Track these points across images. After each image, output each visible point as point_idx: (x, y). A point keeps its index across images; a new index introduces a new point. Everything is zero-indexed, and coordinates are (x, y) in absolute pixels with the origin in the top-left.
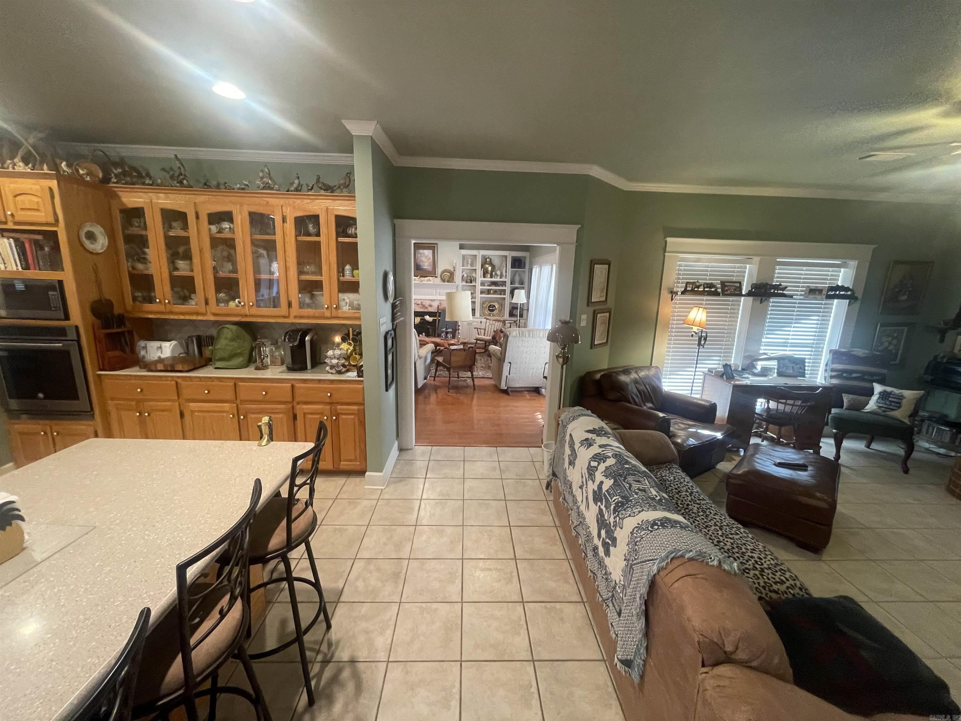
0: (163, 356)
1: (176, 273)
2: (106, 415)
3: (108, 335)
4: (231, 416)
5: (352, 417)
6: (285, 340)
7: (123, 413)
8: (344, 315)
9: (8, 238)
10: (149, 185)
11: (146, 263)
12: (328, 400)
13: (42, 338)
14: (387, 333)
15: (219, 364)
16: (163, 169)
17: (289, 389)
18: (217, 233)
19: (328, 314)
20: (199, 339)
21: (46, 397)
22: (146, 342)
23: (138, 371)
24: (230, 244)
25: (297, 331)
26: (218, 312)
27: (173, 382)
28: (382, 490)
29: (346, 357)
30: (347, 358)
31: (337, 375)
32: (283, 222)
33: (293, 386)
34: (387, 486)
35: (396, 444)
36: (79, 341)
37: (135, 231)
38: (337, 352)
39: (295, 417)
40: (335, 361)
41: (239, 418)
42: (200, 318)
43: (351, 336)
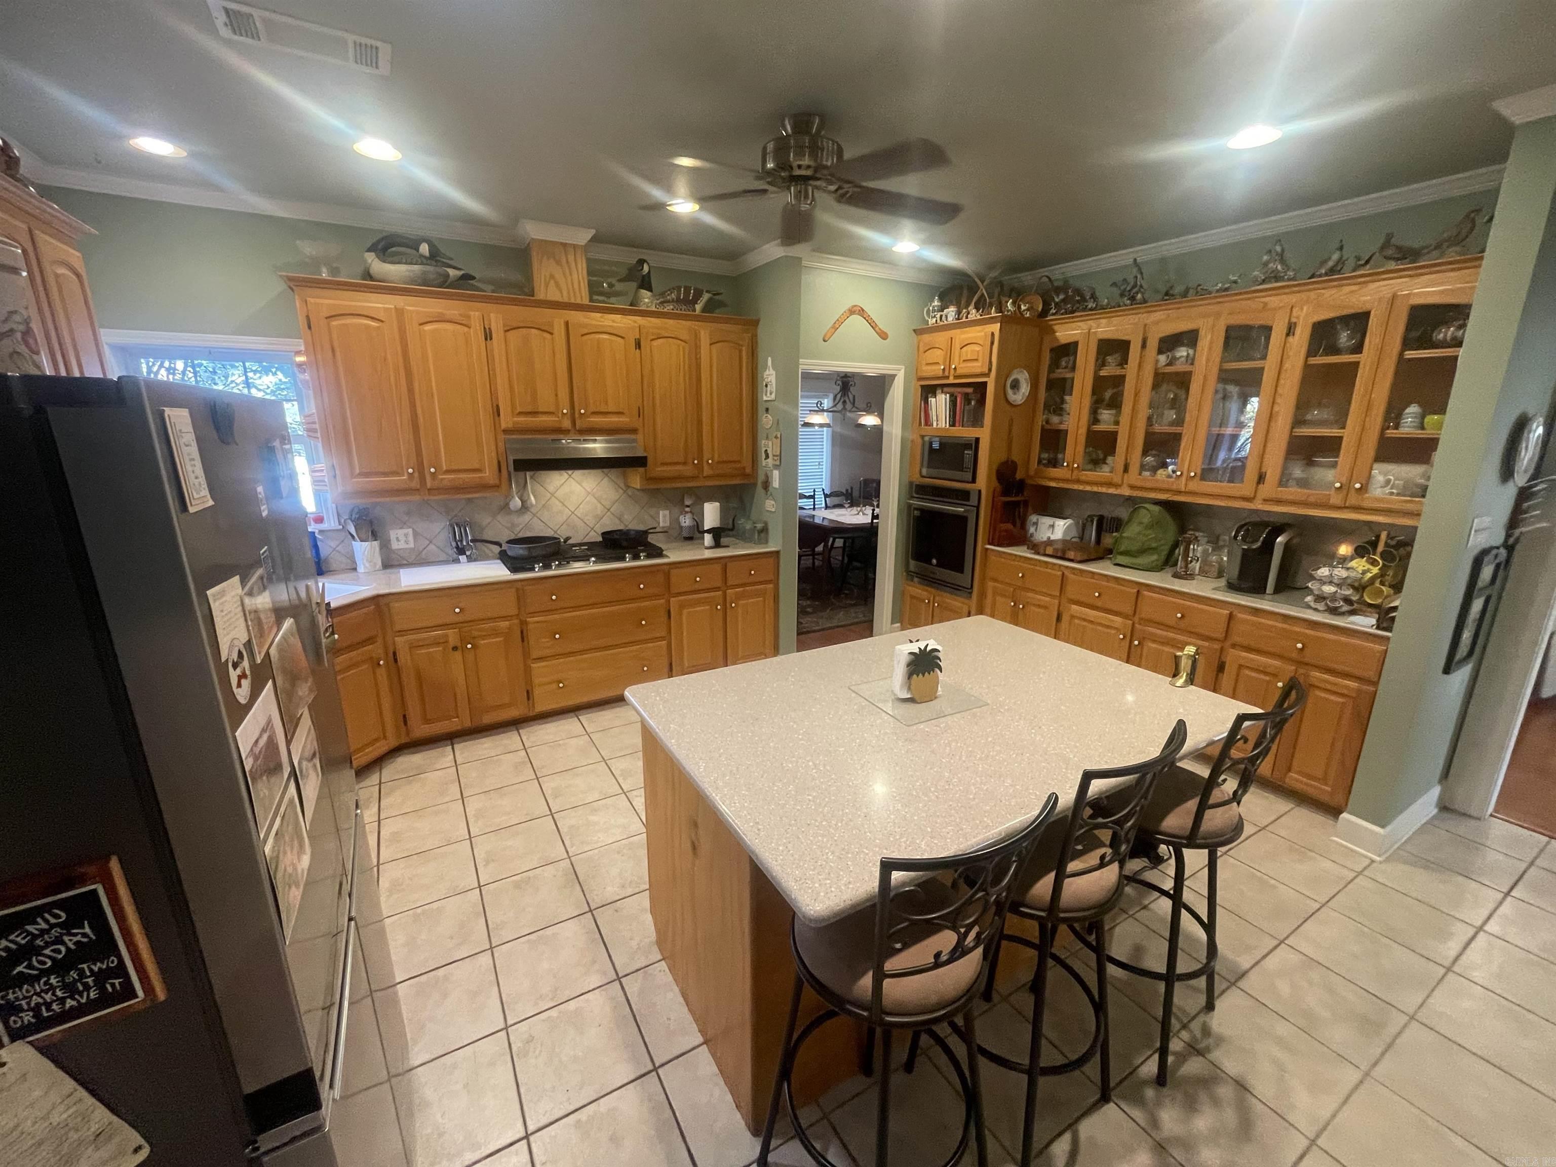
0: (1053, 537)
1: (1097, 428)
2: (982, 595)
3: (1006, 504)
4: (1121, 636)
5: (1340, 700)
6: (1236, 537)
7: (998, 598)
8: (1376, 505)
9: (946, 393)
10: (1091, 310)
11: (1061, 415)
12: (1294, 655)
13: (950, 500)
14: (1485, 552)
15: (1121, 559)
16: (1114, 284)
17: (1225, 620)
18: (1167, 365)
19: (1336, 500)
20: (1101, 519)
21: (938, 565)
22: (1039, 517)
23: (1025, 551)
24: (1183, 381)
25: (1265, 524)
26: (1139, 484)
27: (1060, 573)
28: (1373, 861)
29: (1356, 584)
30: (1360, 587)
31: (1327, 615)
32: (1288, 335)
33: (1231, 616)
34: (1387, 860)
35: (1435, 792)
36: (978, 507)
37: (1060, 373)
38: (1340, 573)
39: (1221, 668)
40: (1329, 589)
41: (1131, 642)
42: (1112, 491)
43: (1381, 547)
